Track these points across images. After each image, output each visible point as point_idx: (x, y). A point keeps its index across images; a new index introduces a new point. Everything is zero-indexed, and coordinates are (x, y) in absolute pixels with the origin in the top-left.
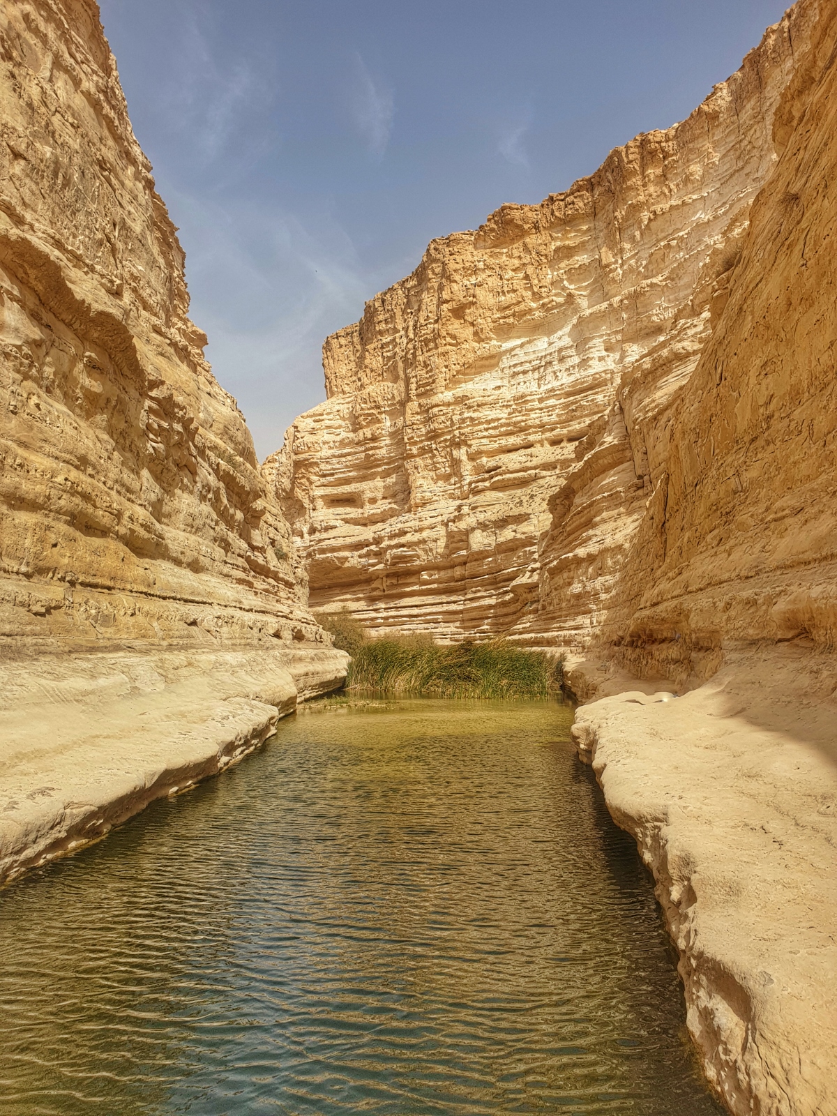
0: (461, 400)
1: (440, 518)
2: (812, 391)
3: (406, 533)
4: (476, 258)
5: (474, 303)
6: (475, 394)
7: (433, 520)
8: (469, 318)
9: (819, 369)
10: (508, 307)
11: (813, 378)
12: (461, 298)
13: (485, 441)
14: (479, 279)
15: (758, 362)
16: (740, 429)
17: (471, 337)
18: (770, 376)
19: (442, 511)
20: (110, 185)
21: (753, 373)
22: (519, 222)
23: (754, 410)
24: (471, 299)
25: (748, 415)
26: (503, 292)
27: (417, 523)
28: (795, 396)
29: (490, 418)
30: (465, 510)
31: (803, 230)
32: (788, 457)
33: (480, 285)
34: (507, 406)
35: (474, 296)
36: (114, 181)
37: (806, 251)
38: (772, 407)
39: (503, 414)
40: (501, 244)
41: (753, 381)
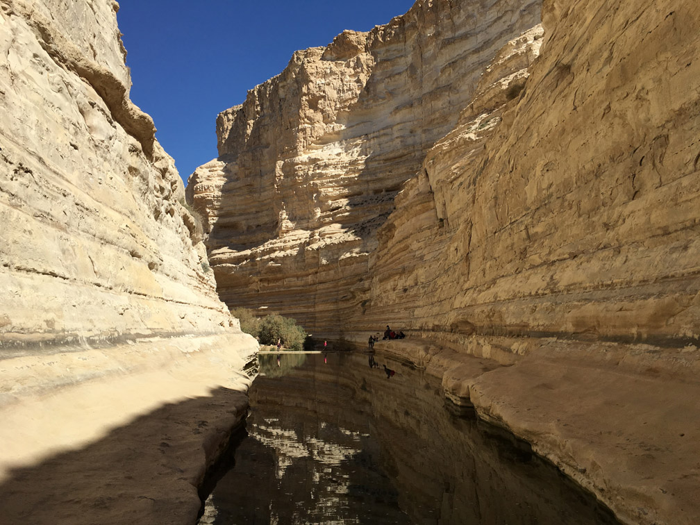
0: (314, 161)
1: (299, 242)
2: (578, 184)
3: (275, 251)
4: (325, 66)
5: (324, 97)
6: (324, 158)
7: (294, 243)
8: (320, 106)
9: (583, 171)
10: (346, 101)
11: (579, 177)
12: (315, 93)
13: (330, 189)
14: (327, 81)
15: (542, 162)
16: (529, 202)
17: (321, 119)
18: (550, 172)
19: (300, 237)
20: (93, 9)
21: (538, 169)
22: (355, 44)
23: (539, 190)
24: (322, 93)
25: (535, 193)
26: (343, 90)
27: (282, 244)
28: (567, 186)
29: (334, 174)
30: (317, 236)
31: (574, 88)
32: (564, 222)
33: (329, 84)
34: (345, 167)
35: (324, 92)
36: (95, 7)
37: (576, 101)
38: (551, 190)
39: (342, 173)
40: (343, 57)
41: (538, 173)
